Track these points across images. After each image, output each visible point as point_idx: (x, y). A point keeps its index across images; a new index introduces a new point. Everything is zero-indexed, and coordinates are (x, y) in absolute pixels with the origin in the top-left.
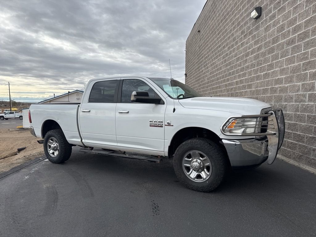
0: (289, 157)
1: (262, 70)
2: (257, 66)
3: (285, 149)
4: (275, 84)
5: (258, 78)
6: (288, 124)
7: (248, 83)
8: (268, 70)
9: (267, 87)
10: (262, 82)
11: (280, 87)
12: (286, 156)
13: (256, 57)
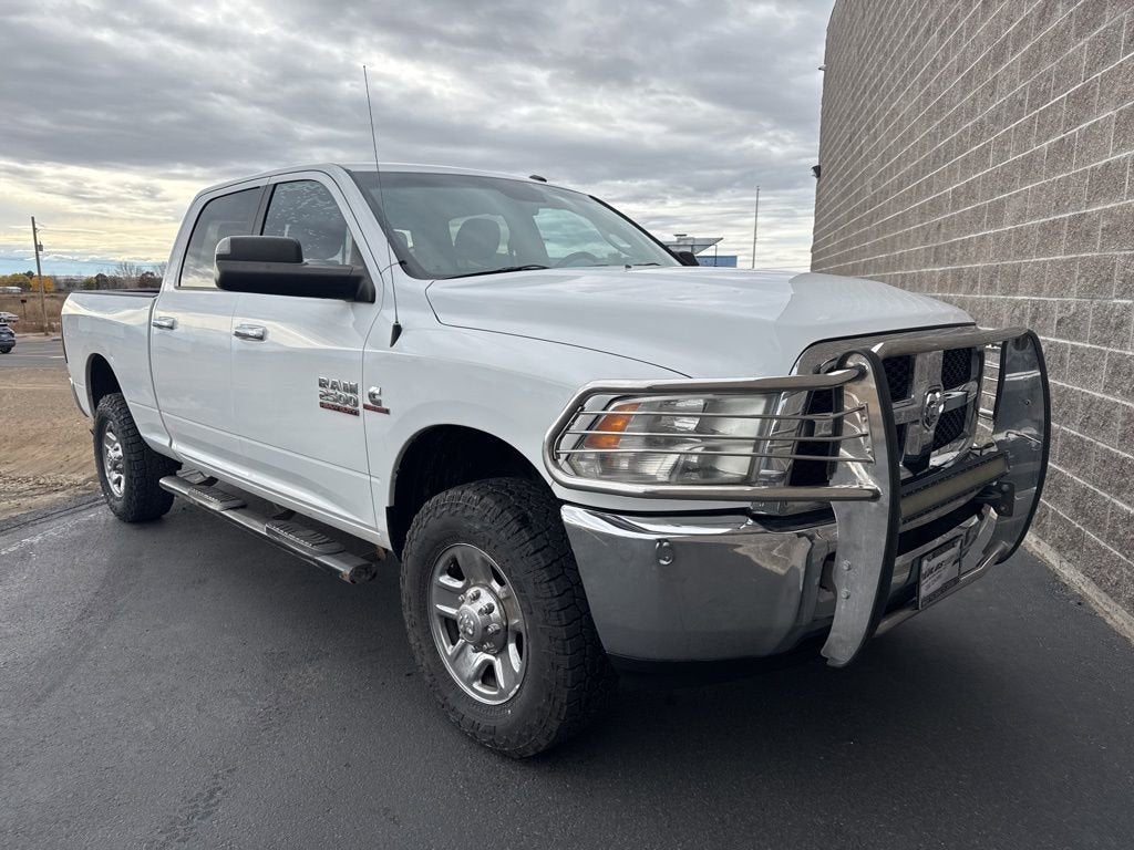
0: (1113, 592)
1: (1045, 126)
2: (1033, 106)
3: (1099, 547)
4: (1089, 197)
5: (1028, 167)
6: (1123, 414)
7: (992, 196)
8: (1069, 125)
9: (1057, 214)
10: (1041, 190)
11: (1109, 214)
12: (1099, 584)
13: (1032, 62)
